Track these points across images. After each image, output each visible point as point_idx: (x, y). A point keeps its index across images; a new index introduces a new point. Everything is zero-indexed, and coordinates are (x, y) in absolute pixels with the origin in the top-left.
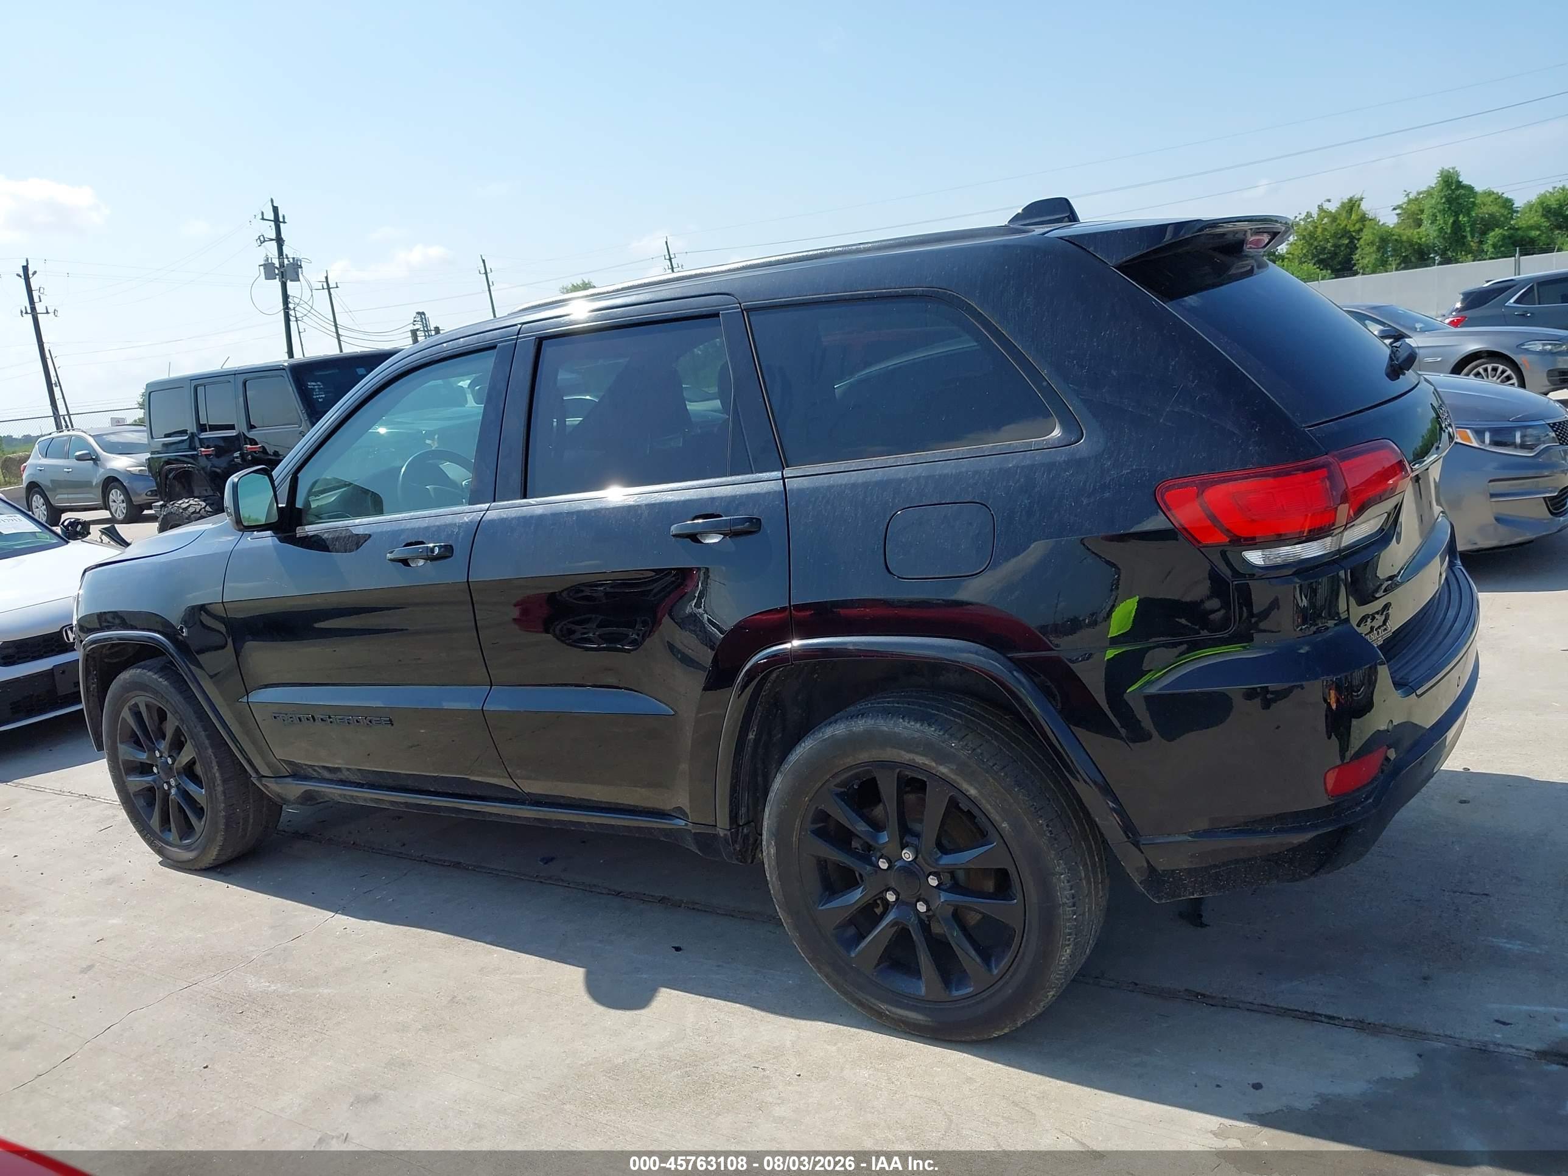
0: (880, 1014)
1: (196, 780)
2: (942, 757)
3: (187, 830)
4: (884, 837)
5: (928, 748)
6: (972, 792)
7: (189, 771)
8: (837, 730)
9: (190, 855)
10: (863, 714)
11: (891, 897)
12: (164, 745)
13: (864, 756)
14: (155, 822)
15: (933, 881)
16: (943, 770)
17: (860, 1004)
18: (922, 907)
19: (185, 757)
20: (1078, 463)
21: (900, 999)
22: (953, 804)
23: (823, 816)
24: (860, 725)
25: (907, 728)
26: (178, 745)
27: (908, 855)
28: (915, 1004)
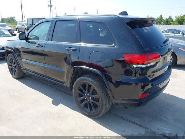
0: (83, 112)
1: (16, 68)
2: (93, 84)
3: (15, 74)
4: (86, 92)
5: (92, 82)
6: (96, 89)
7: (15, 67)
8: (82, 78)
9: (15, 77)
10: (85, 76)
11: (86, 99)
12: (13, 63)
13: (85, 81)
14: (12, 72)
15: (91, 98)
16: (93, 85)
17: (81, 110)
18: (89, 101)
19: (15, 65)
20: (114, 49)
21: (85, 111)
22: (94, 89)
23: (79, 88)
24: (85, 78)
25: (90, 79)
26: (14, 63)
27: (88, 94)
28: (87, 112)
